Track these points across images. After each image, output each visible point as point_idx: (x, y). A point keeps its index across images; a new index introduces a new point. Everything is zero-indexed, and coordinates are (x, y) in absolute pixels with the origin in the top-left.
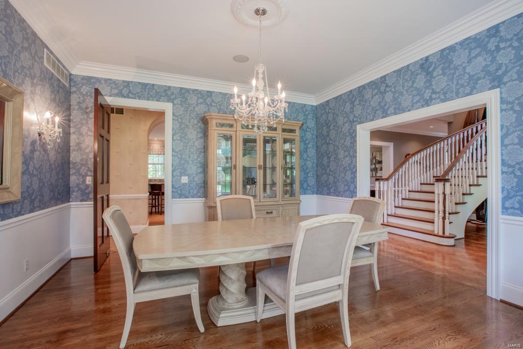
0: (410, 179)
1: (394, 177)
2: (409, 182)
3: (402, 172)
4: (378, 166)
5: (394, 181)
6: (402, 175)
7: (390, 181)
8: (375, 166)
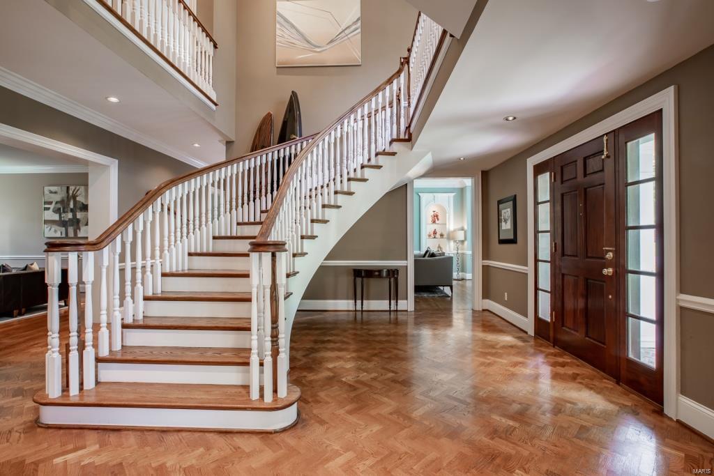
0: (166, 243)
1: (119, 238)
2: (162, 251)
3: (145, 223)
4: (79, 215)
5: (119, 250)
6: (144, 233)
7: (106, 250)
8: (75, 216)
